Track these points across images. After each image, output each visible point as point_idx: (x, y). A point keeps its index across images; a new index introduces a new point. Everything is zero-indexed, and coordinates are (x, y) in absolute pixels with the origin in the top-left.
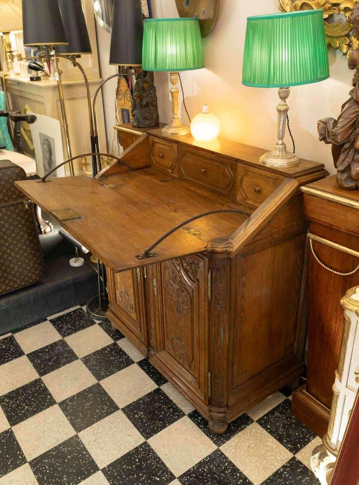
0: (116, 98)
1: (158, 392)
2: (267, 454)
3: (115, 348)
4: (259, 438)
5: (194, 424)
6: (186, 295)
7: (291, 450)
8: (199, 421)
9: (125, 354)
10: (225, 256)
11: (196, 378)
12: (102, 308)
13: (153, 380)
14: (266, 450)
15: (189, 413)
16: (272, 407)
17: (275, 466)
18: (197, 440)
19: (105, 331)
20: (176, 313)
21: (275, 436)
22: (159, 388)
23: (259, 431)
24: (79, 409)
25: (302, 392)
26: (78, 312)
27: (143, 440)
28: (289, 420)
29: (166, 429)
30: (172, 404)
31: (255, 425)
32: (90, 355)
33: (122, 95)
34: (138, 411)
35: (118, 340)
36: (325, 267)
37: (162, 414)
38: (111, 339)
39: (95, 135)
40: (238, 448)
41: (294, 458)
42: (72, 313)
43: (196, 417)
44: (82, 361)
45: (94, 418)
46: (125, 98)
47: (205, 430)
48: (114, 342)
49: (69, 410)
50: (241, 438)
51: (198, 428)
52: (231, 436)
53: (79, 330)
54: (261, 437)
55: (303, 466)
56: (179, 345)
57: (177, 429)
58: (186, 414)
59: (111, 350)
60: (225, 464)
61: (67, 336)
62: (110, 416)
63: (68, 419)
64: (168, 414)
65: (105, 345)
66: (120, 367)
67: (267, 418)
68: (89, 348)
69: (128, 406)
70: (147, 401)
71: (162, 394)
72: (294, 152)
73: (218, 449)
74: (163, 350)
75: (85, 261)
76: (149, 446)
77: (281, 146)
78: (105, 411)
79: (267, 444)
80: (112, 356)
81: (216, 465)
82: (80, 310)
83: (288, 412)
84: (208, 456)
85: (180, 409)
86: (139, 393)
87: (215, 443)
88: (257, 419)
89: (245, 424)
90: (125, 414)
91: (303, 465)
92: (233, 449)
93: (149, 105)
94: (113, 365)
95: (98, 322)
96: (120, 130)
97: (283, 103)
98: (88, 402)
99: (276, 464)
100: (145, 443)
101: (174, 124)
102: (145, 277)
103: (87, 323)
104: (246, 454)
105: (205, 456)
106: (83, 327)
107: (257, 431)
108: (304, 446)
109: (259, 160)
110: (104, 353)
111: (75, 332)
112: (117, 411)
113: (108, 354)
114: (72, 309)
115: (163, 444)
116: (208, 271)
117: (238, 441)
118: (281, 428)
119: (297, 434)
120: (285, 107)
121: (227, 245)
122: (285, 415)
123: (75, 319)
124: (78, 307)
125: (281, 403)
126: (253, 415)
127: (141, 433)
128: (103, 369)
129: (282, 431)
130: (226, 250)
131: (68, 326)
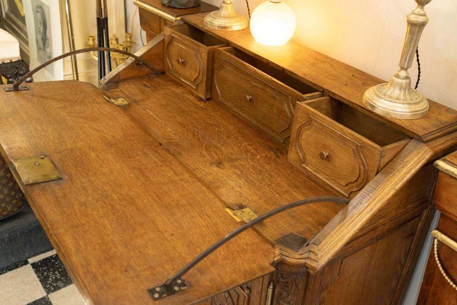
10: (301, 271)
39: (103, 17)
61: (53, 291)
77: (405, 81)
96: (142, 7)
97: (419, 10)
101: (223, 12)
116: (269, 284)
120: (421, 19)
121: (307, 254)
130: (306, 263)
131: (57, 275)
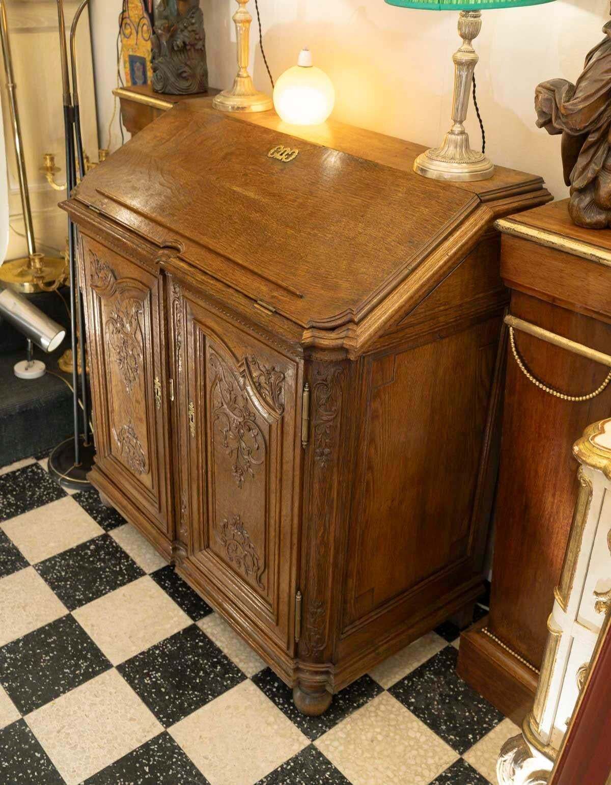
0: (120, 32)
1: (192, 632)
2: (408, 755)
3: (105, 543)
4: (393, 723)
5: (263, 696)
6: (255, 436)
7: (455, 746)
8: (274, 690)
9: (127, 557)
10: (340, 356)
11: (270, 604)
12: (81, 464)
13: (182, 608)
14: (406, 747)
15: (254, 674)
16: (418, 661)
17: (422, 776)
18: (269, 728)
19: (87, 510)
20: (235, 474)
21: (424, 718)
22: (194, 624)
23: (394, 709)
24: (28, 667)
25: (479, 632)
26: (30, 472)
27: (159, 728)
28: (452, 686)
29: (207, 707)
30: (219, 657)
31: (385, 697)
32: (54, 557)
33: (131, 25)
34: (152, 671)
35: (111, 529)
36: (537, 383)
37: (200, 677)
38: (98, 525)
39: (73, 105)
40: (352, 742)
41: (461, 761)
42: (17, 474)
43: (268, 682)
44: (37, 570)
45: (59, 685)
46: (137, 33)
47: (286, 708)
48: (103, 532)
49: (8, 668)
50: (357, 724)
51: (271, 704)
52: (338, 719)
53: (32, 508)
54: (397, 721)
55: (478, 776)
56: (238, 539)
57: (229, 707)
58: (249, 676)
59: (98, 549)
60: (324, 775)
61: (5, 519)
62: (92, 681)
63: (5, 688)
64: (212, 676)
65: (84, 539)
66: (116, 583)
67: (409, 683)
68: (52, 544)
69: (130, 662)
70: (170, 651)
71: (200, 636)
72: (483, 152)
73: (312, 744)
74: (205, 549)
75: (47, 368)
76: (171, 740)
77: (459, 138)
78: (82, 671)
79: (409, 734)
80: (100, 560)
81: (306, 777)
82: (34, 468)
83: (451, 671)
84: (290, 759)
85: (236, 667)
86: (155, 634)
87: (305, 732)
88: (390, 684)
89: (365, 695)
90: (124, 676)
91: (479, 774)
92: (341, 744)
93: (188, 47)
94: (101, 579)
95: (71, 491)
96: (125, 97)
97: (466, 47)
98: (47, 654)
99: (426, 773)
100: (164, 735)
101: (239, 89)
102: (173, 399)
103: (49, 494)
104: (367, 755)
105: (285, 760)
106: (41, 502)
107: (389, 708)
108: (480, 738)
109: (413, 164)
110: (83, 554)
111: (23, 511)
112: (108, 671)
113: (90, 556)
114: (17, 466)
115: (201, 737)
116: (304, 386)
117: (352, 729)
118: (436, 703)
119: (467, 714)
120: (470, 57)
121: (345, 333)
122: (445, 677)
123: (24, 485)
124: (31, 461)
125: (437, 654)
126: (382, 677)
127: (157, 715)
128: (80, 587)
129: (438, 708)
130: (343, 344)
131: (9, 499)
